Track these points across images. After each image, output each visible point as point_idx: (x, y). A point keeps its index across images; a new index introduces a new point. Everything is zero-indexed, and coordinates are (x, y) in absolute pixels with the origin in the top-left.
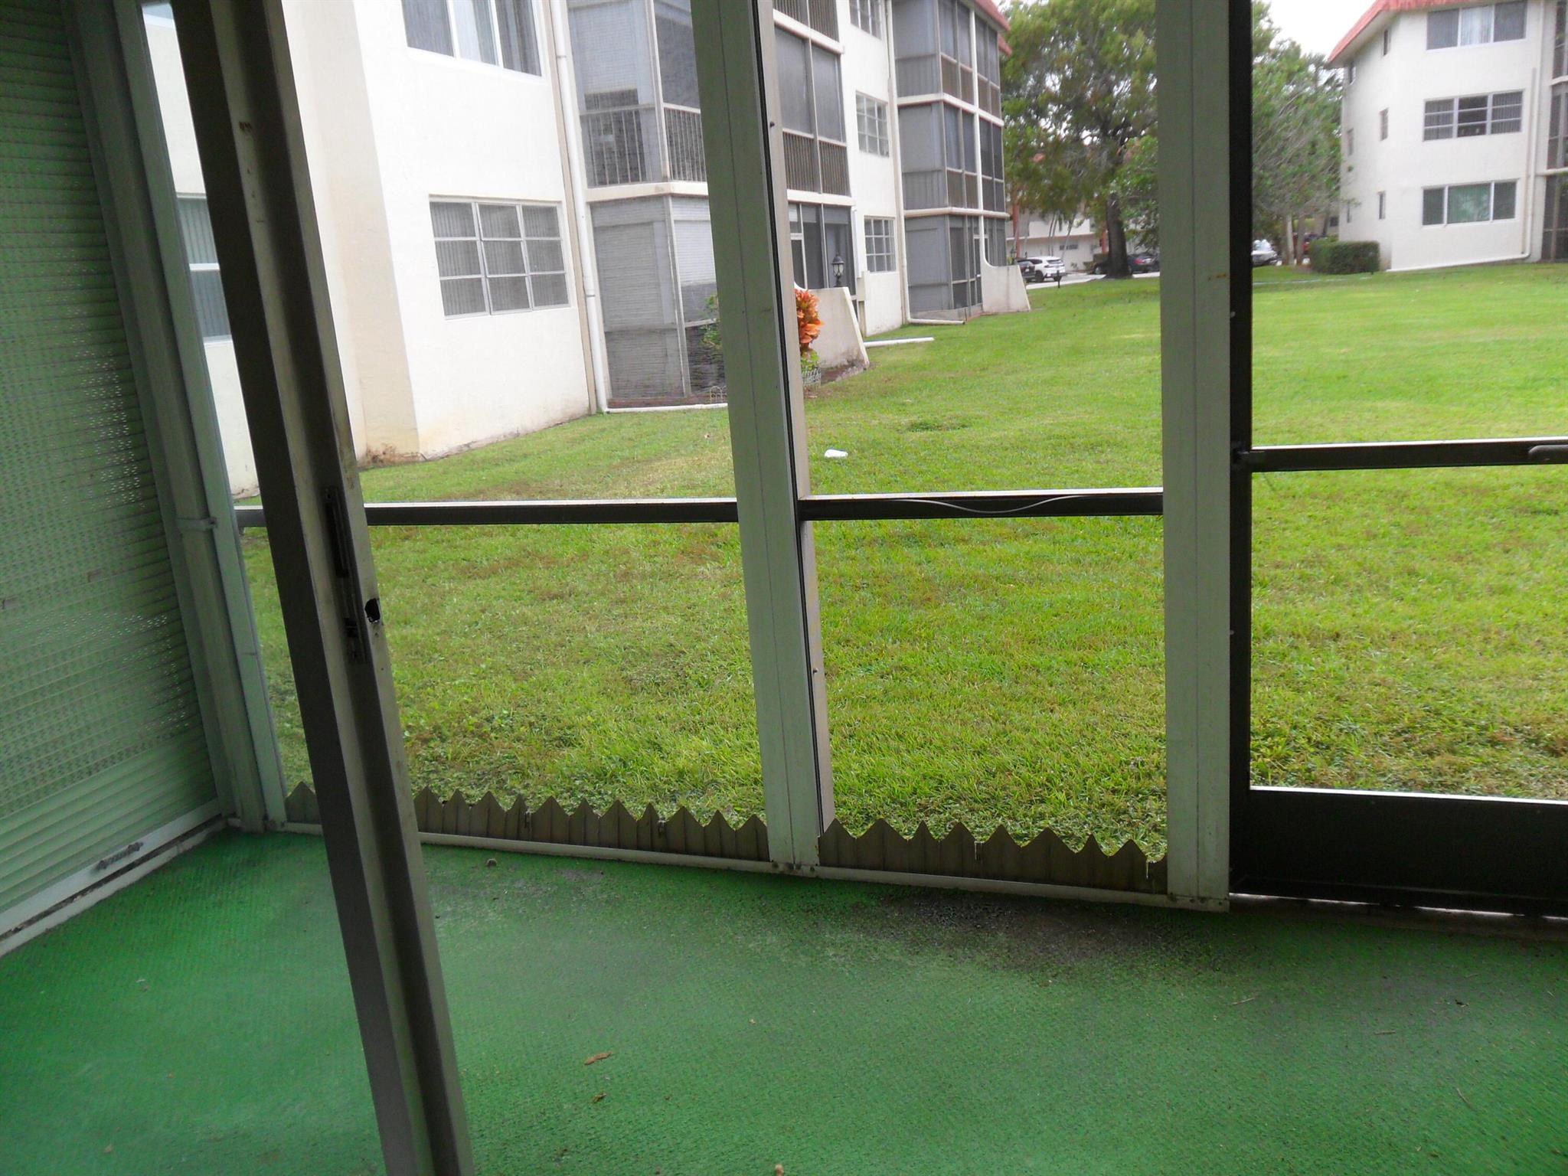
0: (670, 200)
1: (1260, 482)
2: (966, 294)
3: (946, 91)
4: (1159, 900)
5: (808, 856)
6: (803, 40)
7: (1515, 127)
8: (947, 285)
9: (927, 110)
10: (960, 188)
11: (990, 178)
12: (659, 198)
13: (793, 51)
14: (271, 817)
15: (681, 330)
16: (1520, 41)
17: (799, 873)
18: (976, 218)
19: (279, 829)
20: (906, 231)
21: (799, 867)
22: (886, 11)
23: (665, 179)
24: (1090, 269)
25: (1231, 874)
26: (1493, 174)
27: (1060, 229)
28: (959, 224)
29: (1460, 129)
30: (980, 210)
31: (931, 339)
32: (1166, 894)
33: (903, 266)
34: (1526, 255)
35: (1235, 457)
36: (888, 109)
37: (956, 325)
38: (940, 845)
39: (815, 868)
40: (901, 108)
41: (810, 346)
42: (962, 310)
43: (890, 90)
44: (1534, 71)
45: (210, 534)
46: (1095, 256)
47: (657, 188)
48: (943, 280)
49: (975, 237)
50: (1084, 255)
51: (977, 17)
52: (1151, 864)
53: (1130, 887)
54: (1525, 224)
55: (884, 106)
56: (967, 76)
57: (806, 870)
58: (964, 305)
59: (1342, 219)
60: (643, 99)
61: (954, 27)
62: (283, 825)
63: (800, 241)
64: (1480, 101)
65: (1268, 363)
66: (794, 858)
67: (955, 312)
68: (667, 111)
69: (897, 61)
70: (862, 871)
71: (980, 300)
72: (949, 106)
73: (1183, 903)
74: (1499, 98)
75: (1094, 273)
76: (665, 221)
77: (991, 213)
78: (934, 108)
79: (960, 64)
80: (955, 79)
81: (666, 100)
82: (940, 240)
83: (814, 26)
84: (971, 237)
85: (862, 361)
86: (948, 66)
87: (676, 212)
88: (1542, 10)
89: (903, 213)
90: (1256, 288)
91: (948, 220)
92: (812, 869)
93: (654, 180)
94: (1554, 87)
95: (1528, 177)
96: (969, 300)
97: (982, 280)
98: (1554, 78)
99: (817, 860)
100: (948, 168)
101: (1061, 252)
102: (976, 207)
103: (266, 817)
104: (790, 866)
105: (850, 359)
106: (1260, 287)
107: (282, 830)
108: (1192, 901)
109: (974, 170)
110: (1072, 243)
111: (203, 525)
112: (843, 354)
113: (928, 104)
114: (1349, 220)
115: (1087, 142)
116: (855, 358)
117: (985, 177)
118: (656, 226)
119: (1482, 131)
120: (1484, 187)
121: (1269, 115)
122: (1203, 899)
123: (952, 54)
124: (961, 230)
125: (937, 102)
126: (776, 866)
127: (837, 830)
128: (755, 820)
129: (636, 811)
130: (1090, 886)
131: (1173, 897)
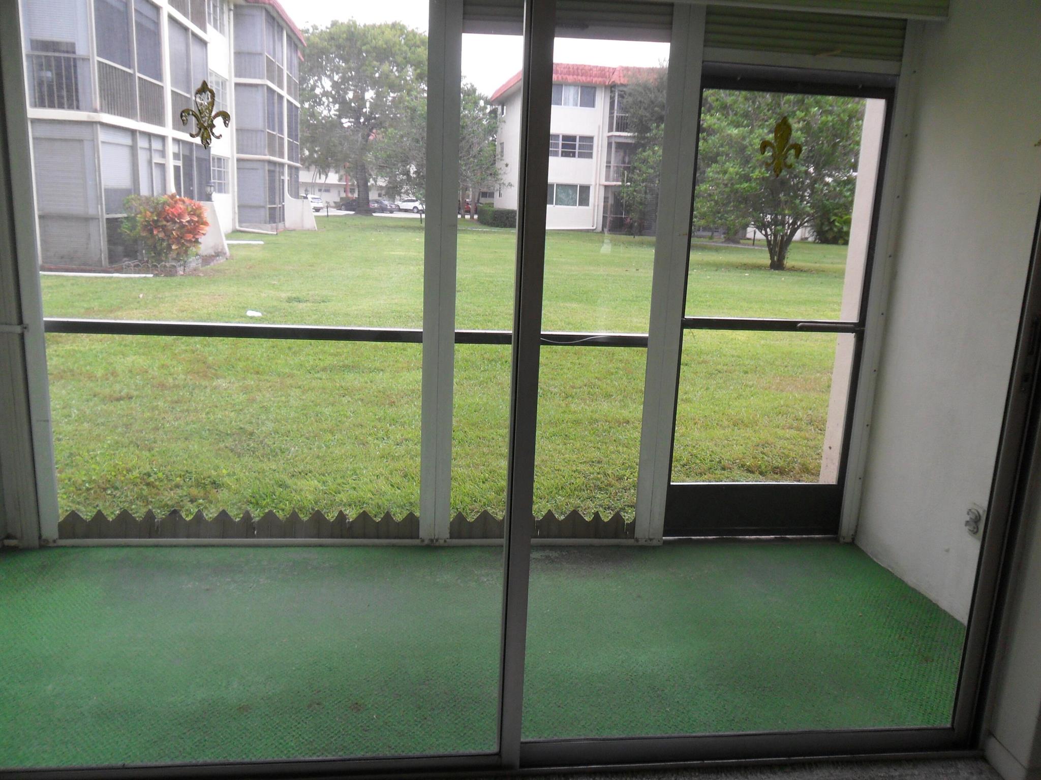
0: (99, 126)
2: (275, 215)
3: (268, 78)
4: (631, 542)
5: (443, 532)
6: (186, 29)
7: (590, 156)
8: (264, 207)
9: (254, 89)
10: (273, 145)
11: (292, 140)
12: (91, 124)
13: (179, 36)
14: (44, 537)
15: (103, 219)
16: (592, 108)
17: (437, 544)
18: (282, 165)
19: (51, 544)
20: (237, 168)
21: (437, 540)
22: (229, 18)
23: (95, 111)
24: (338, 206)
25: (664, 526)
26: (579, 181)
27: (320, 178)
28: (272, 168)
29: (562, 152)
30: (285, 160)
31: (262, 243)
32: (634, 538)
33: (234, 192)
34: (594, 228)
35: (682, 321)
36: (228, 84)
37: (272, 234)
39: (447, 540)
40: (237, 85)
41: (200, 240)
42: (274, 225)
43: (230, 72)
44: (599, 127)
45: (22, 336)
46: (341, 198)
47: (89, 116)
48: (262, 204)
49: (282, 178)
50: (334, 197)
51: (287, 35)
52: (627, 524)
53: (616, 536)
54: (594, 210)
55: (225, 82)
56: (280, 70)
57: (441, 542)
58: (275, 222)
59: (497, 194)
60: (81, 51)
61: (274, 36)
62: (54, 541)
63: (180, 167)
64: (573, 138)
65: (491, 277)
66: (435, 535)
67: (269, 226)
68: (99, 62)
69: (235, 53)
70: (475, 540)
71: (284, 220)
72: (269, 89)
73: (642, 542)
74: (583, 138)
75: (340, 209)
76: (94, 140)
77: (291, 163)
78: (260, 88)
79: (277, 63)
80: (273, 71)
81: (99, 55)
82: (260, 178)
83: (193, 21)
84: (280, 177)
85: (225, 254)
86: (270, 63)
87: (102, 135)
88: (603, 91)
89: (236, 156)
90: (460, 230)
91: (266, 164)
92: (445, 541)
93: (86, 110)
94: (609, 137)
95: (596, 184)
96: (277, 220)
97: (285, 206)
98: (609, 132)
99: (448, 536)
100: (268, 130)
101: (320, 193)
102: (283, 158)
103: (40, 537)
104: (432, 540)
105: (216, 251)
106: (463, 230)
107: (55, 545)
108: (646, 541)
109: (282, 134)
110: (327, 188)
111: (18, 329)
112: (212, 247)
113: (256, 86)
114: (500, 195)
115: (346, 125)
116: (219, 250)
117: (289, 139)
118: (86, 143)
119: (574, 156)
120: (573, 187)
121: (463, 127)
122: (651, 540)
123: (272, 54)
124: (274, 171)
125: (262, 85)
126: (423, 541)
127: (460, 518)
128: (411, 516)
129: (331, 516)
130: (596, 538)
131: (637, 540)
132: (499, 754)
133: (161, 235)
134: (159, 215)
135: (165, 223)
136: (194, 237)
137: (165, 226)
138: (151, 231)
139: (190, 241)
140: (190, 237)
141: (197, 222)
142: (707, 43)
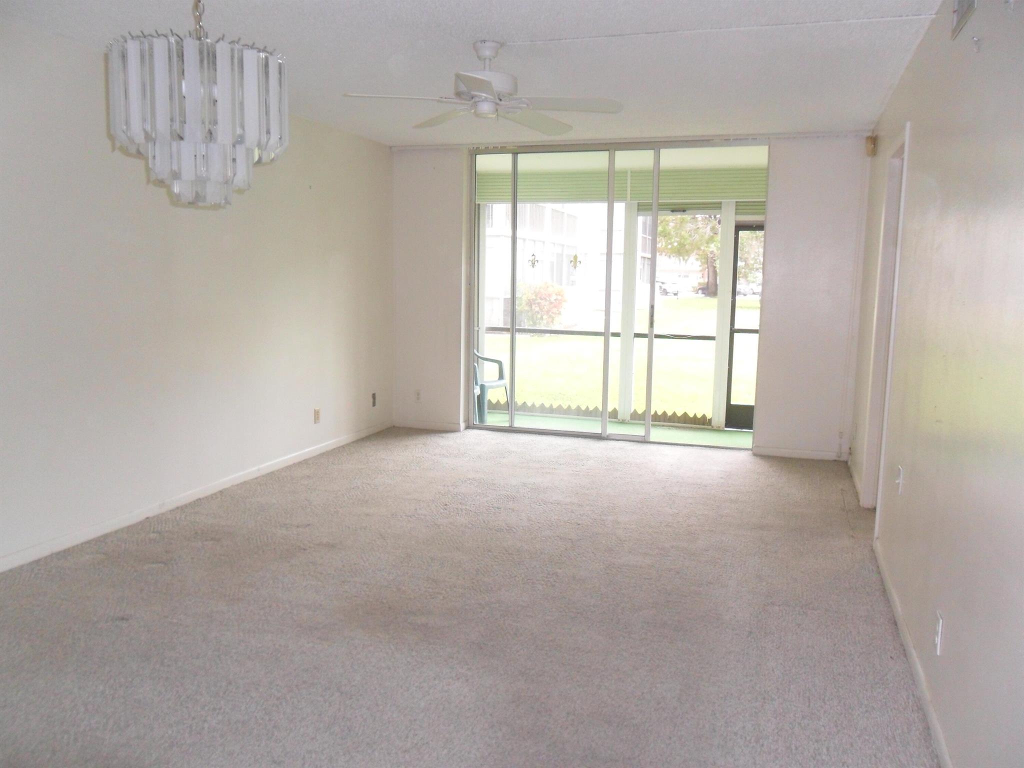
1: (736, 335)
4: (710, 427)
5: (628, 417)
17: (625, 422)
21: (625, 420)
24: (696, 291)
25: (726, 423)
27: (680, 265)
32: (711, 424)
35: (731, 329)
38: (659, 416)
39: (630, 421)
46: (700, 284)
50: (693, 282)
52: (708, 419)
53: (704, 424)
57: (627, 421)
66: (624, 418)
70: (640, 421)
73: (715, 428)
75: (698, 293)
99: (630, 419)
104: (623, 420)
108: (717, 424)
122: (719, 427)
126: (619, 420)
127: (635, 411)
128: (615, 409)
129: (583, 408)
130: (695, 424)
131: (713, 427)
132: (601, 434)
133: (537, 309)
134: (536, 296)
135: (540, 301)
136: (558, 311)
137: (540, 303)
138: (531, 306)
139: (556, 314)
140: (555, 310)
141: (561, 300)
142: (736, 214)
